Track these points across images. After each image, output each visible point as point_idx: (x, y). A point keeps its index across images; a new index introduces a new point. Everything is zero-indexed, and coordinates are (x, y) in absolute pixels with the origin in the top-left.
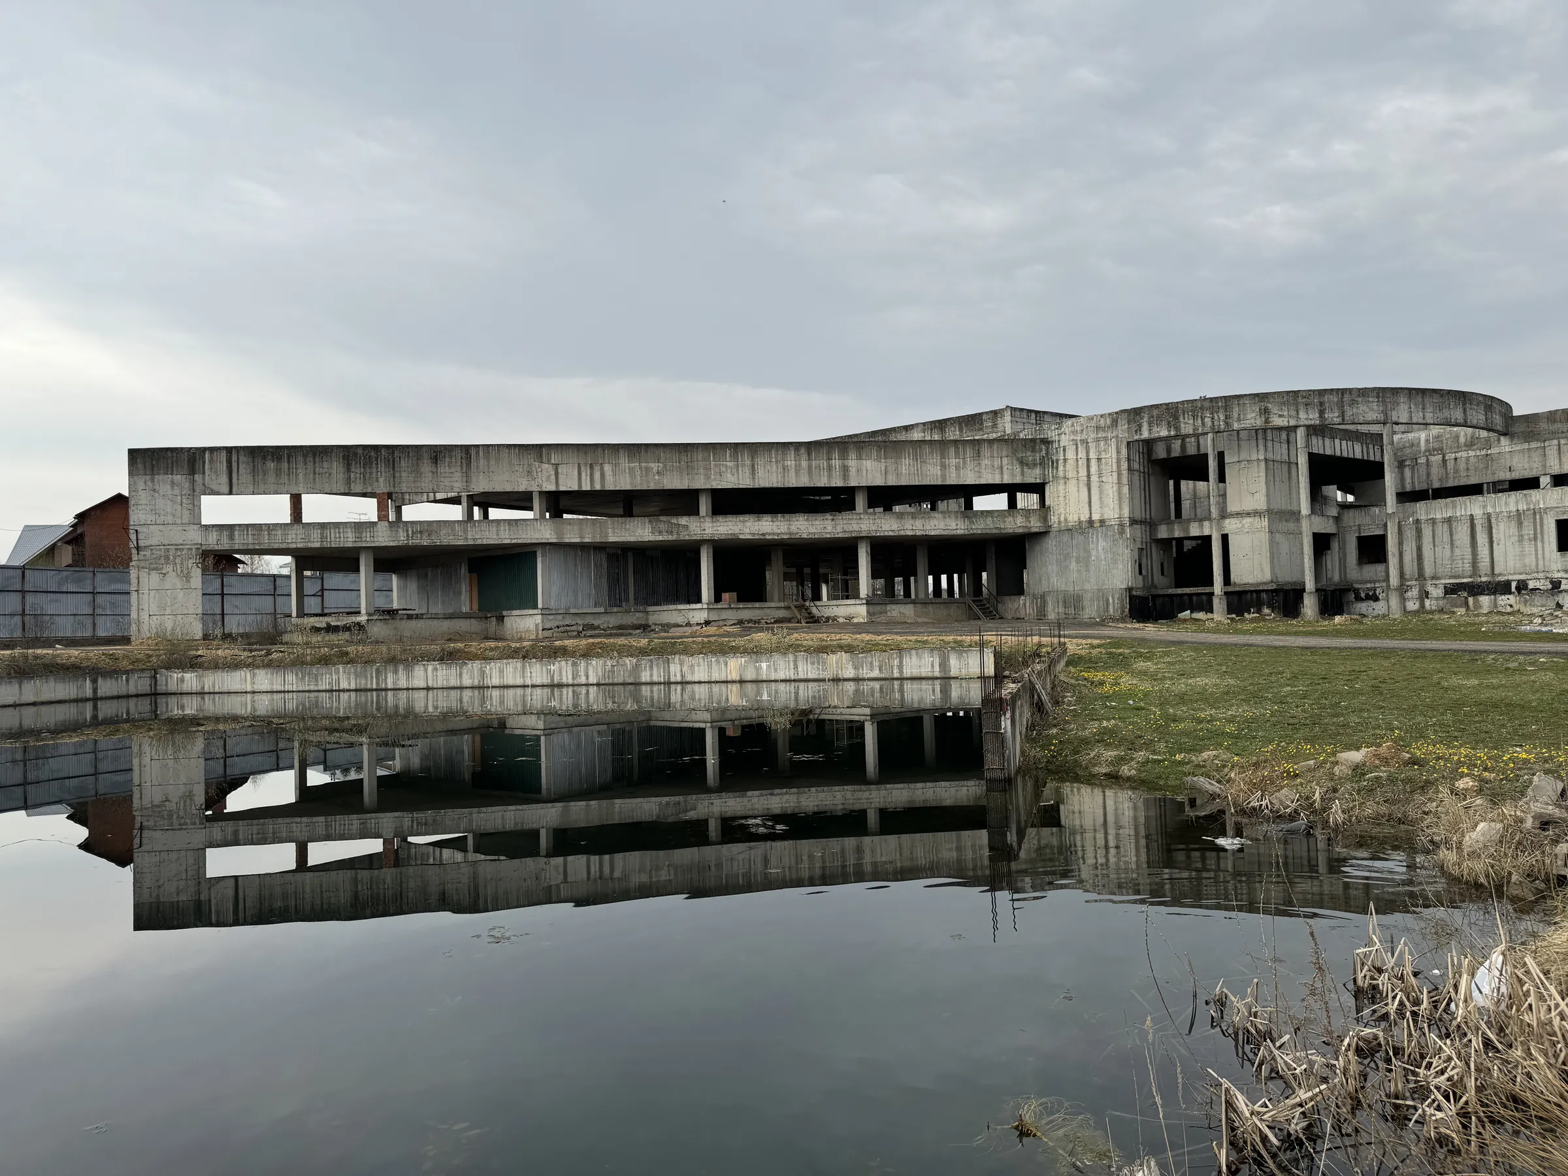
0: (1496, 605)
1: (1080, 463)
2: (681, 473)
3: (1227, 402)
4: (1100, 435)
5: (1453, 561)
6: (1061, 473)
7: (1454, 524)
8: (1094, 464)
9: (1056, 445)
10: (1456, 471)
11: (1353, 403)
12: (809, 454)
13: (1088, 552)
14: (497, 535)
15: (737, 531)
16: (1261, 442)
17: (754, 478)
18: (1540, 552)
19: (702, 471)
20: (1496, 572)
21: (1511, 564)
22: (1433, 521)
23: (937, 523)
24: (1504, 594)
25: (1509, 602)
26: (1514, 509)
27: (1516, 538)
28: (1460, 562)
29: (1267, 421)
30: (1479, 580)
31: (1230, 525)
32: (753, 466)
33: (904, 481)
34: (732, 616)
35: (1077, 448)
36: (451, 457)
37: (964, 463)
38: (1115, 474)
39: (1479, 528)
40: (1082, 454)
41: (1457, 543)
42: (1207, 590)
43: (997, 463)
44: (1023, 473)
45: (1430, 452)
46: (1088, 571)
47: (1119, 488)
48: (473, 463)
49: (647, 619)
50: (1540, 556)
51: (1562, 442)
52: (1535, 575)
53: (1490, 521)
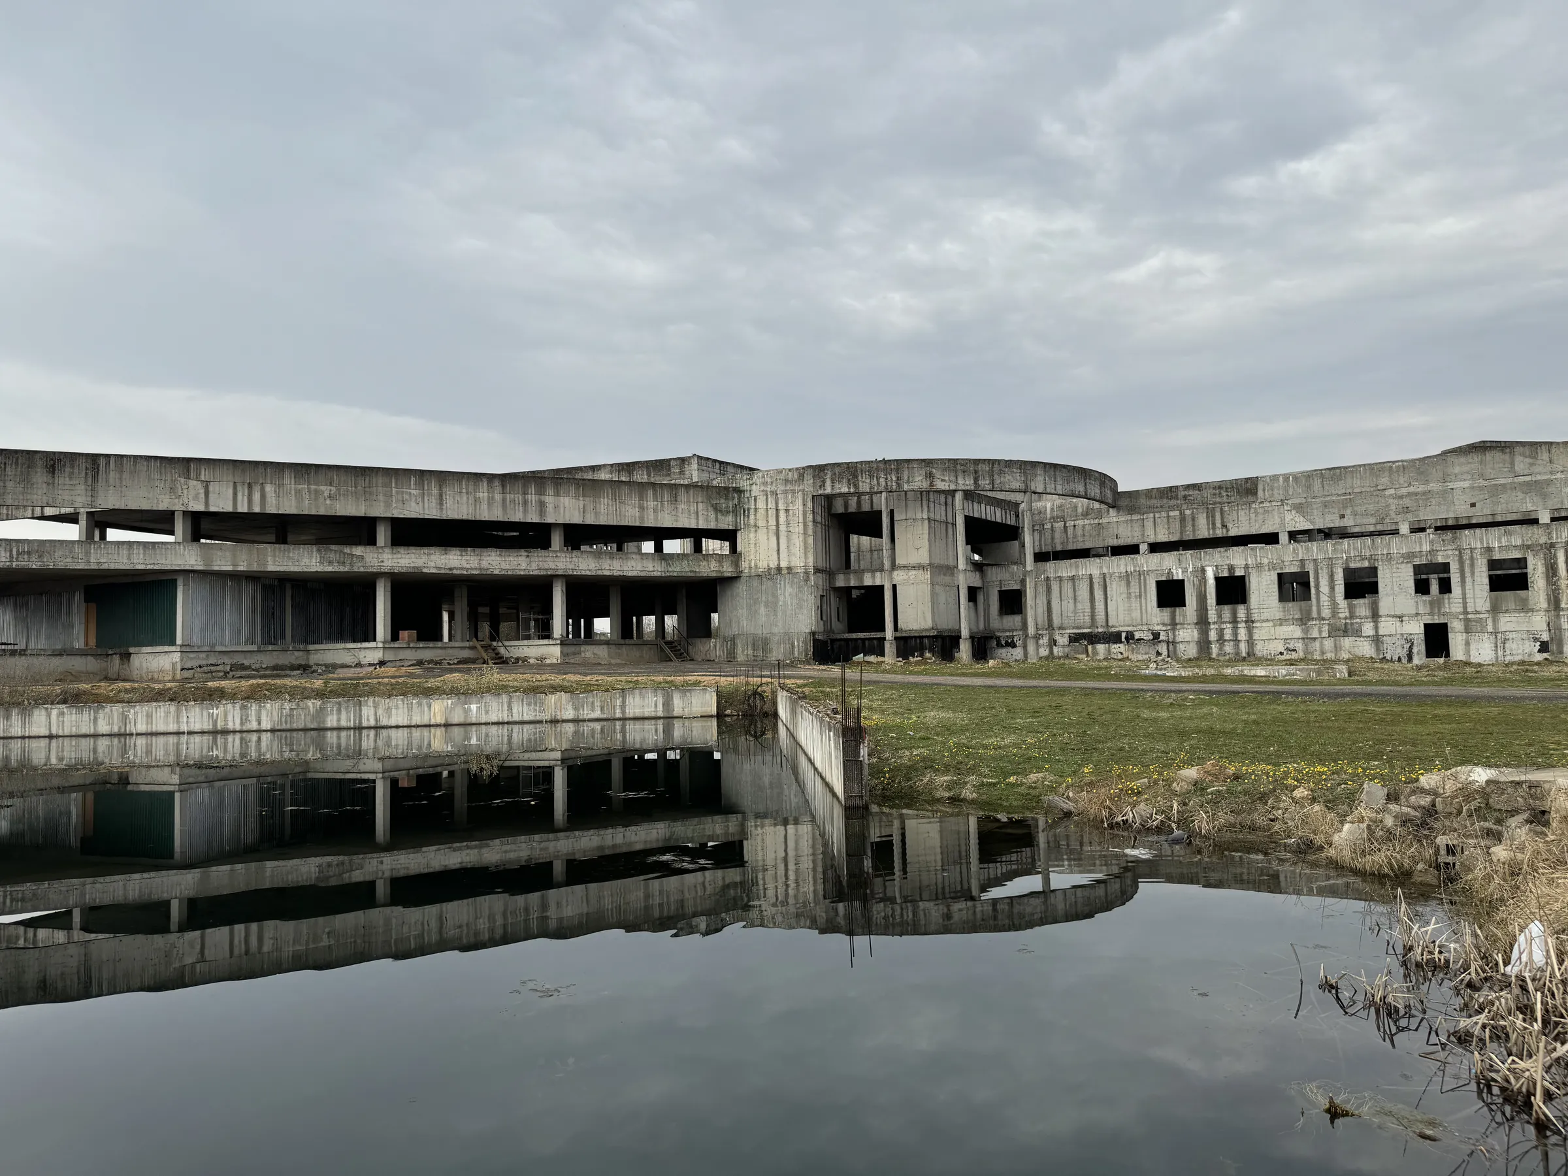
0: (1109, 651)
1: (770, 513)
2: (357, 499)
3: (899, 465)
4: (788, 488)
5: (1076, 613)
6: (752, 522)
7: (1077, 582)
8: (782, 515)
9: (747, 495)
10: (1075, 536)
11: (1001, 472)
12: (503, 486)
13: (776, 597)
14: (129, 559)
15: (421, 565)
16: (925, 503)
17: (441, 509)
18: (1144, 608)
19: (381, 497)
20: (1110, 624)
21: (1121, 617)
22: (1060, 579)
23: (634, 564)
24: (1116, 643)
25: (1119, 650)
26: (1124, 570)
27: (1125, 596)
28: (1082, 615)
29: (931, 485)
30: (1096, 630)
31: (899, 577)
32: (441, 495)
33: (603, 520)
34: (411, 655)
35: (767, 499)
36: (72, 467)
37: (662, 505)
38: (801, 525)
39: (1096, 586)
40: (772, 505)
41: (1079, 598)
42: (879, 635)
43: (693, 508)
44: (717, 519)
45: (1054, 519)
46: (775, 615)
47: (805, 538)
48: (102, 476)
49: (308, 659)
50: (1144, 611)
51: (1157, 515)
52: (1140, 627)
53: (1105, 580)
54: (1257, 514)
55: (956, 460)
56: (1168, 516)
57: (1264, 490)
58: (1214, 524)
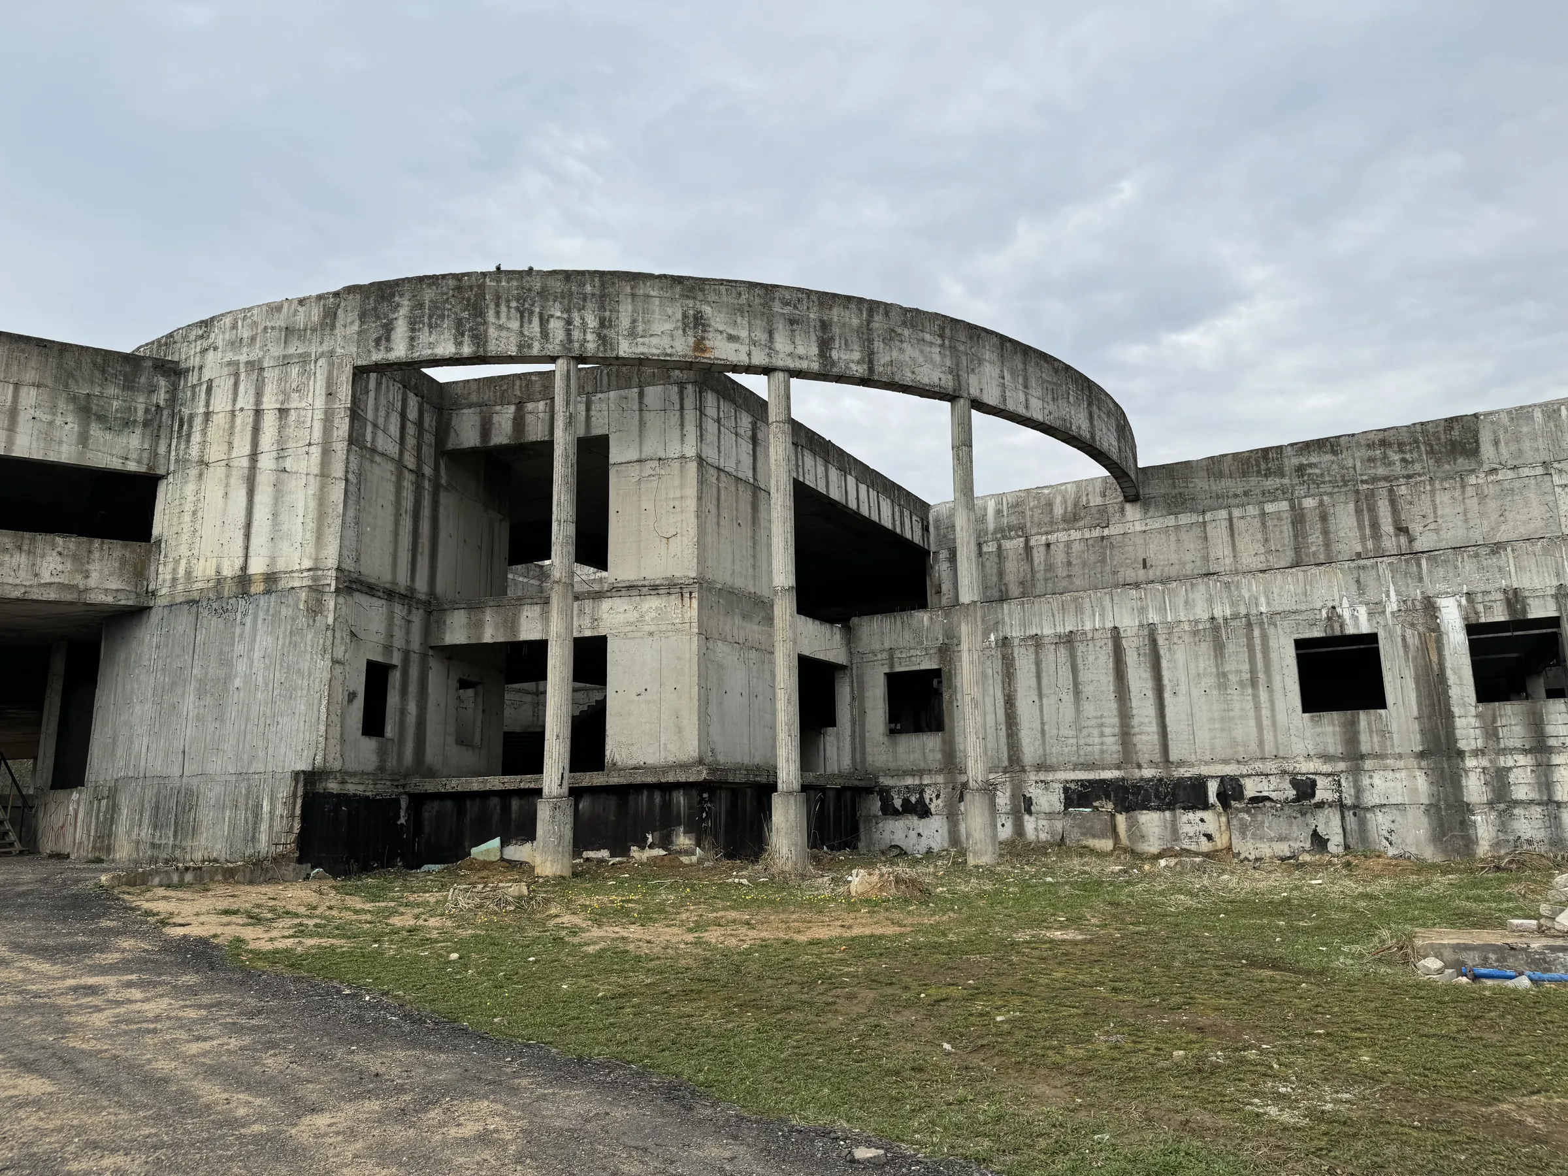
0: (1175, 831)
1: (238, 421)
4: (291, 350)
5: (1080, 729)
6: (194, 452)
7: (1080, 648)
8: (270, 422)
9: (193, 379)
10: (1050, 567)
11: (891, 336)
13: (226, 662)
18: (1265, 712)
20: (1174, 756)
21: (1204, 739)
22: (1037, 641)
24: (1193, 808)
25: (1203, 828)
26: (1206, 616)
27: (1210, 681)
28: (1096, 732)
29: (699, 346)
30: (1137, 774)
31: (613, 615)
35: (236, 385)
38: (316, 451)
39: (1131, 658)
40: (246, 401)
41: (1088, 690)
44: (83, 439)
46: (220, 718)
47: (322, 488)
50: (1266, 722)
51: (1236, 513)
52: (1259, 766)
53: (1154, 642)
54: (1482, 498)
55: (769, 290)
56: (1263, 514)
57: (1496, 443)
58: (1375, 525)
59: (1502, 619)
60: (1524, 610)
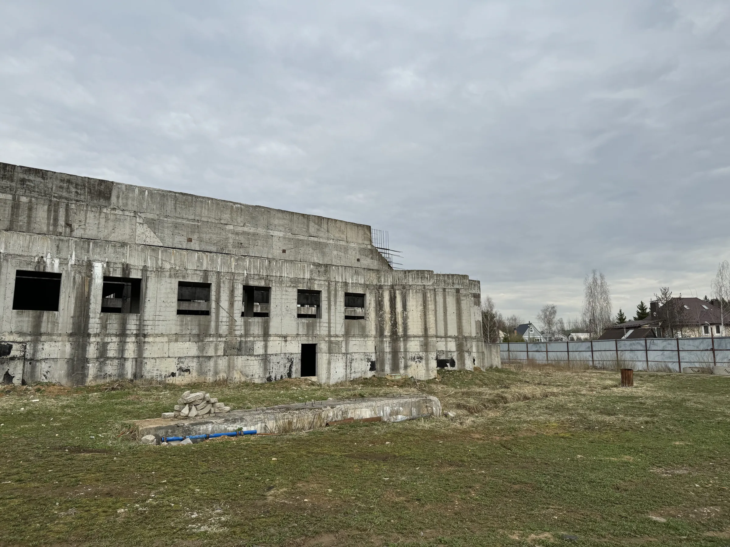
57: (118, 197)
59: (119, 276)
60: (129, 274)
